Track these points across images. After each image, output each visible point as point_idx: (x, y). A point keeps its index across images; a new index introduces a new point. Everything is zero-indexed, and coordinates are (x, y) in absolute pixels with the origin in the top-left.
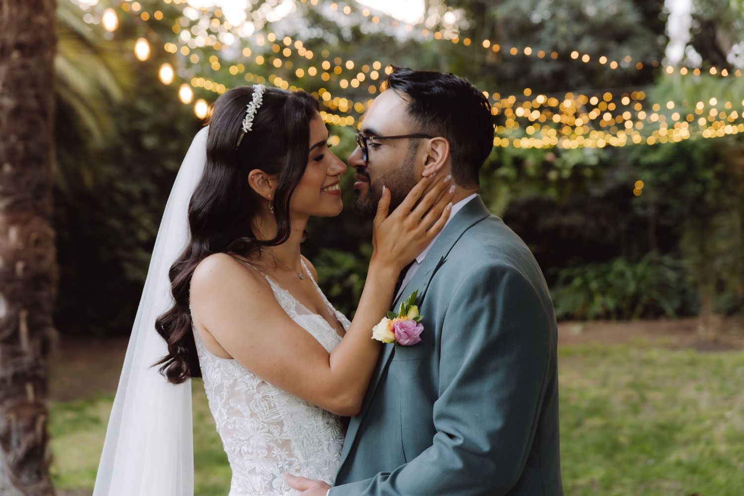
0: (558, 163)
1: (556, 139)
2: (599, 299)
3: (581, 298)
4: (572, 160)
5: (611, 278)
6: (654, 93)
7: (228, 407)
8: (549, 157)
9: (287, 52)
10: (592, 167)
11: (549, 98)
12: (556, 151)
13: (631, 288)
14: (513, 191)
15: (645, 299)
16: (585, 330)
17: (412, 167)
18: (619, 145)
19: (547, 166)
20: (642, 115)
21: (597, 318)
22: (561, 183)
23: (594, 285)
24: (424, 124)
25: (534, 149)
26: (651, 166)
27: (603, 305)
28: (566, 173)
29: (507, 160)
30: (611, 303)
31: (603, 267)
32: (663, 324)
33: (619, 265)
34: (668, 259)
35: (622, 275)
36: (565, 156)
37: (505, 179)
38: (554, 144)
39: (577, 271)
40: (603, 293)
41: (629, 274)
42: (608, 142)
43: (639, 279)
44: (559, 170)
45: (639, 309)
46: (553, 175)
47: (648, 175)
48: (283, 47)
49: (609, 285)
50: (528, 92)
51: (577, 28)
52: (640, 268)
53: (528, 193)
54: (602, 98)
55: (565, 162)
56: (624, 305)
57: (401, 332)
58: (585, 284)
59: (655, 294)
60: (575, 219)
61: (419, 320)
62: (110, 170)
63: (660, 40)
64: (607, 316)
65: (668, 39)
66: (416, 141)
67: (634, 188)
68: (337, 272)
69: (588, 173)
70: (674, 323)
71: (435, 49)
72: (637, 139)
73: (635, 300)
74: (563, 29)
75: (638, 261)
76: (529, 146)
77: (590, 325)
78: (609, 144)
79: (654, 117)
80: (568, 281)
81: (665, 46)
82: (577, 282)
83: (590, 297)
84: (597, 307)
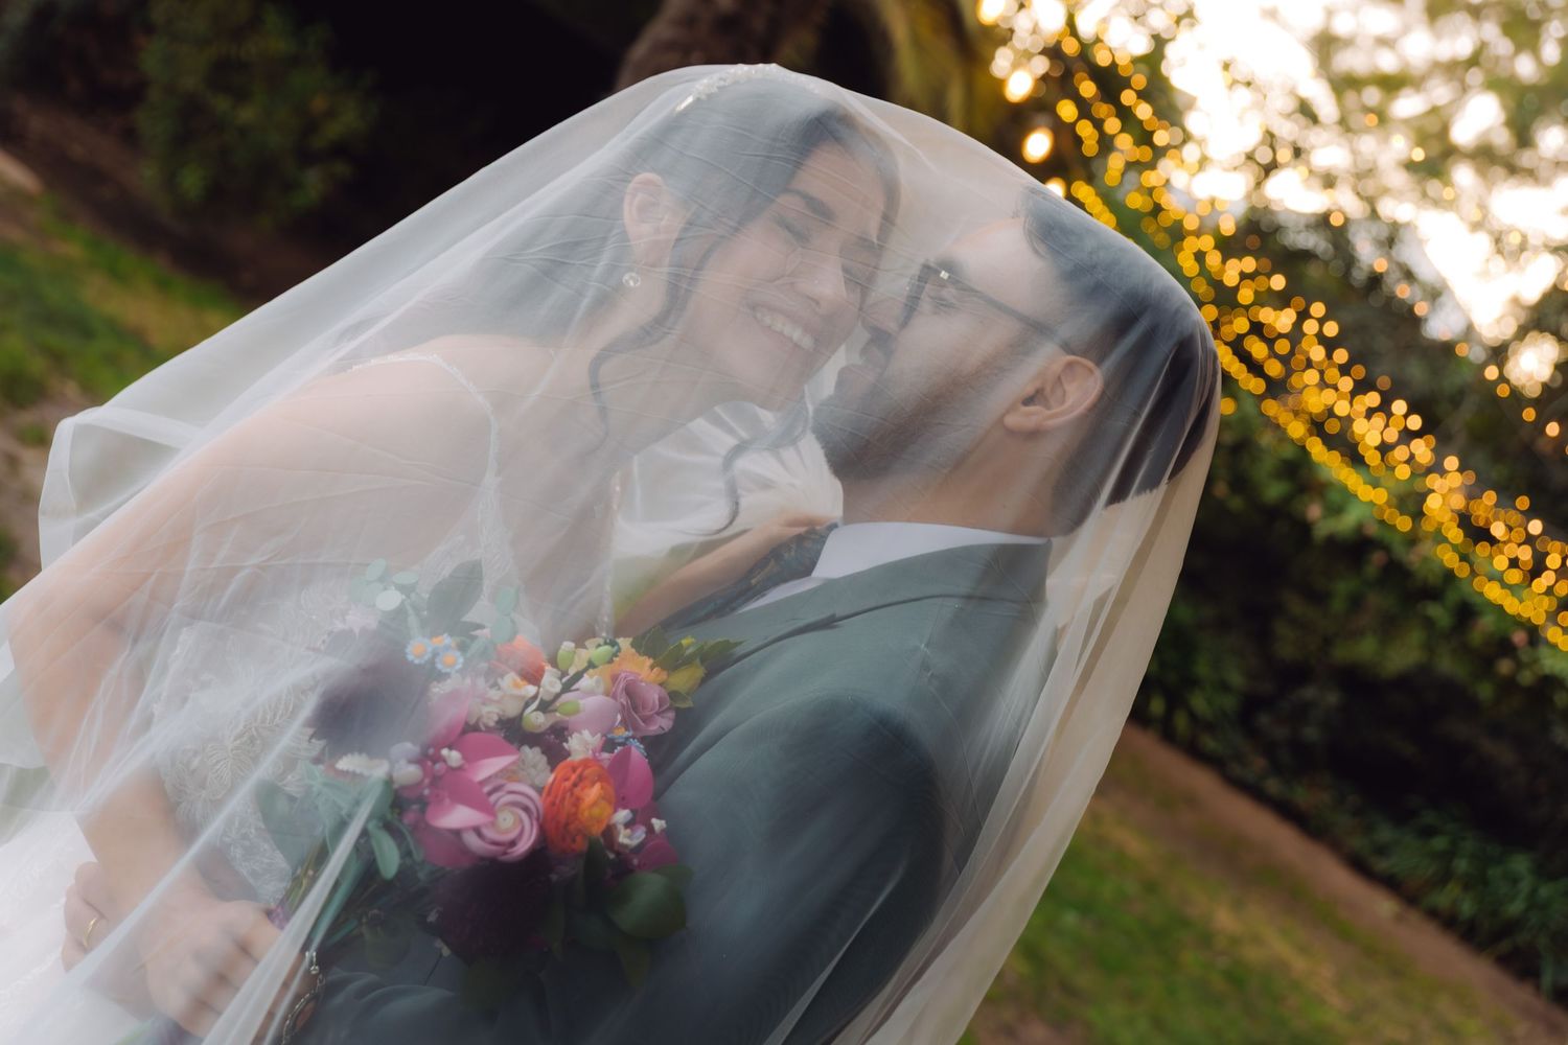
0: (1525, 655)
1: (1544, 617)
2: (1454, 891)
3: (1429, 870)
4: (1550, 664)
5: (1494, 872)
8: (1519, 637)
12: (1534, 634)
13: (1515, 908)
14: (1429, 647)
15: (1522, 938)
16: (1399, 919)
19: (1505, 647)
21: (1433, 914)
22: (1509, 685)
23: (1462, 865)
25: (1501, 607)
27: (1455, 903)
28: (1526, 678)
29: (1452, 597)
30: (1467, 908)
31: (1494, 849)
32: (1523, 994)
33: (1521, 864)
35: (1515, 881)
36: (1543, 651)
37: (1429, 623)
38: (1535, 621)
39: (1452, 827)
40: (1466, 887)
41: (1525, 886)
43: (1533, 904)
44: (1519, 665)
45: (1505, 946)
46: (1505, 666)
49: (1485, 882)
52: (1545, 891)
53: (1448, 665)
55: (1536, 661)
56: (1486, 925)
58: (1449, 855)
59: (1543, 941)
60: (1502, 754)
64: (1448, 922)
69: (1561, 697)
70: (1540, 1005)
73: (1510, 928)
75: (1552, 877)
76: (1495, 600)
77: (1414, 917)
80: (1428, 833)
82: (1440, 843)
83: (1444, 878)
84: (1443, 899)
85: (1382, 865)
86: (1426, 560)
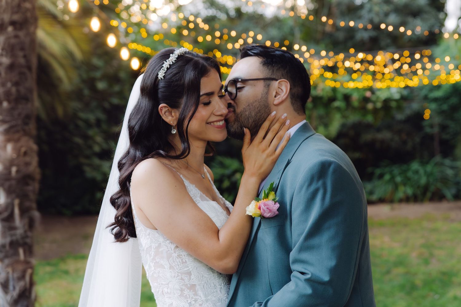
0: (374, 98)
1: (372, 82)
2: (402, 189)
3: (390, 188)
4: (383, 96)
5: (410, 174)
6: (437, 51)
7: (155, 261)
8: (368, 94)
9: (192, 26)
10: (396, 101)
11: (367, 55)
12: (371, 90)
13: (423, 181)
14: (344, 117)
15: (432, 188)
17: (267, 98)
18: (413, 85)
19: (366, 100)
20: (429, 66)
21: (401, 201)
22: (375, 111)
23: (398, 179)
24: (273, 71)
25: (357, 88)
26: (436, 100)
27: (405, 192)
28: (379, 105)
29: (339, 96)
30: (409, 191)
31: (404, 167)
32: (444, 205)
33: (415, 165)
34: (447, 162)
35: (417, 172)
36: (378, 93)
37: (338, 109)
38: (370, 85)
39: (387, 169)
40: (405, 184)
41: (422, 171)
42: (406, 84)
43: (429, 175)
44: (374, 102)
45: (429, 195)
46: (370, 106)
47: (434, 106)
48: (189, 22)
49: (409, 179)
50: (352, 51)
51: (386, 8)
52: (429, 168)
53: (354, 118)
54: (403, 55)
55: (378, 98)
56: (419, 192)
57: (265, 208)
58: (393, 178)
59: (439, 185)
60: (386, 135)
61: (275, 201)
62: (75, 105)
63: (441, 15)
64: (407, 200)
65: (446, 15)
66: (268, 82)
67: (424, 114)
68: (227, 172)
69: (393, 104)
70: (452, 204)
71: (291, 23)
72: (426, 81)
73: (426, 189)
74: (376, 8)
75: (427, 163)
76: (354, 87)
77: (396, 206)
78: (407, 85)
79: (437, 67)
80: (381, 176)
81: (444, 19)
82: (387, 177)
83: (396, 187)
84: (400, 194)
85: (374, 197)
86: (323, 90)
